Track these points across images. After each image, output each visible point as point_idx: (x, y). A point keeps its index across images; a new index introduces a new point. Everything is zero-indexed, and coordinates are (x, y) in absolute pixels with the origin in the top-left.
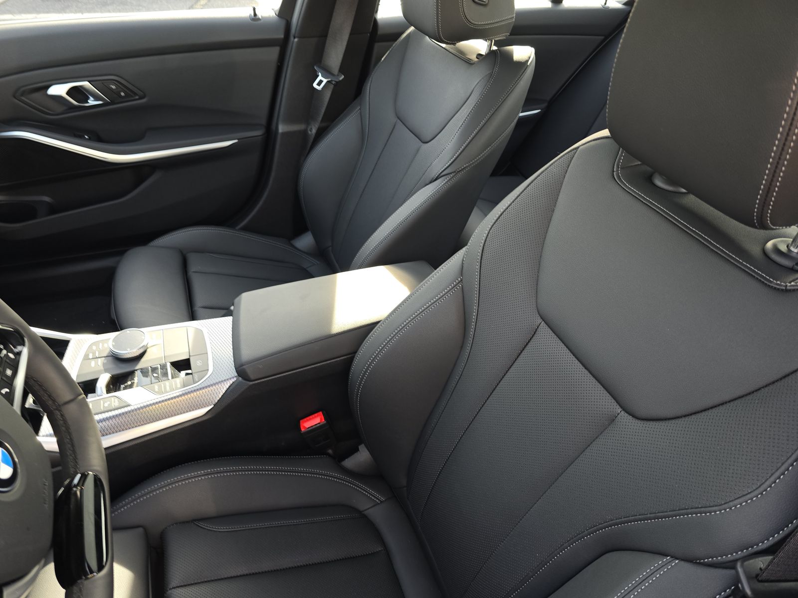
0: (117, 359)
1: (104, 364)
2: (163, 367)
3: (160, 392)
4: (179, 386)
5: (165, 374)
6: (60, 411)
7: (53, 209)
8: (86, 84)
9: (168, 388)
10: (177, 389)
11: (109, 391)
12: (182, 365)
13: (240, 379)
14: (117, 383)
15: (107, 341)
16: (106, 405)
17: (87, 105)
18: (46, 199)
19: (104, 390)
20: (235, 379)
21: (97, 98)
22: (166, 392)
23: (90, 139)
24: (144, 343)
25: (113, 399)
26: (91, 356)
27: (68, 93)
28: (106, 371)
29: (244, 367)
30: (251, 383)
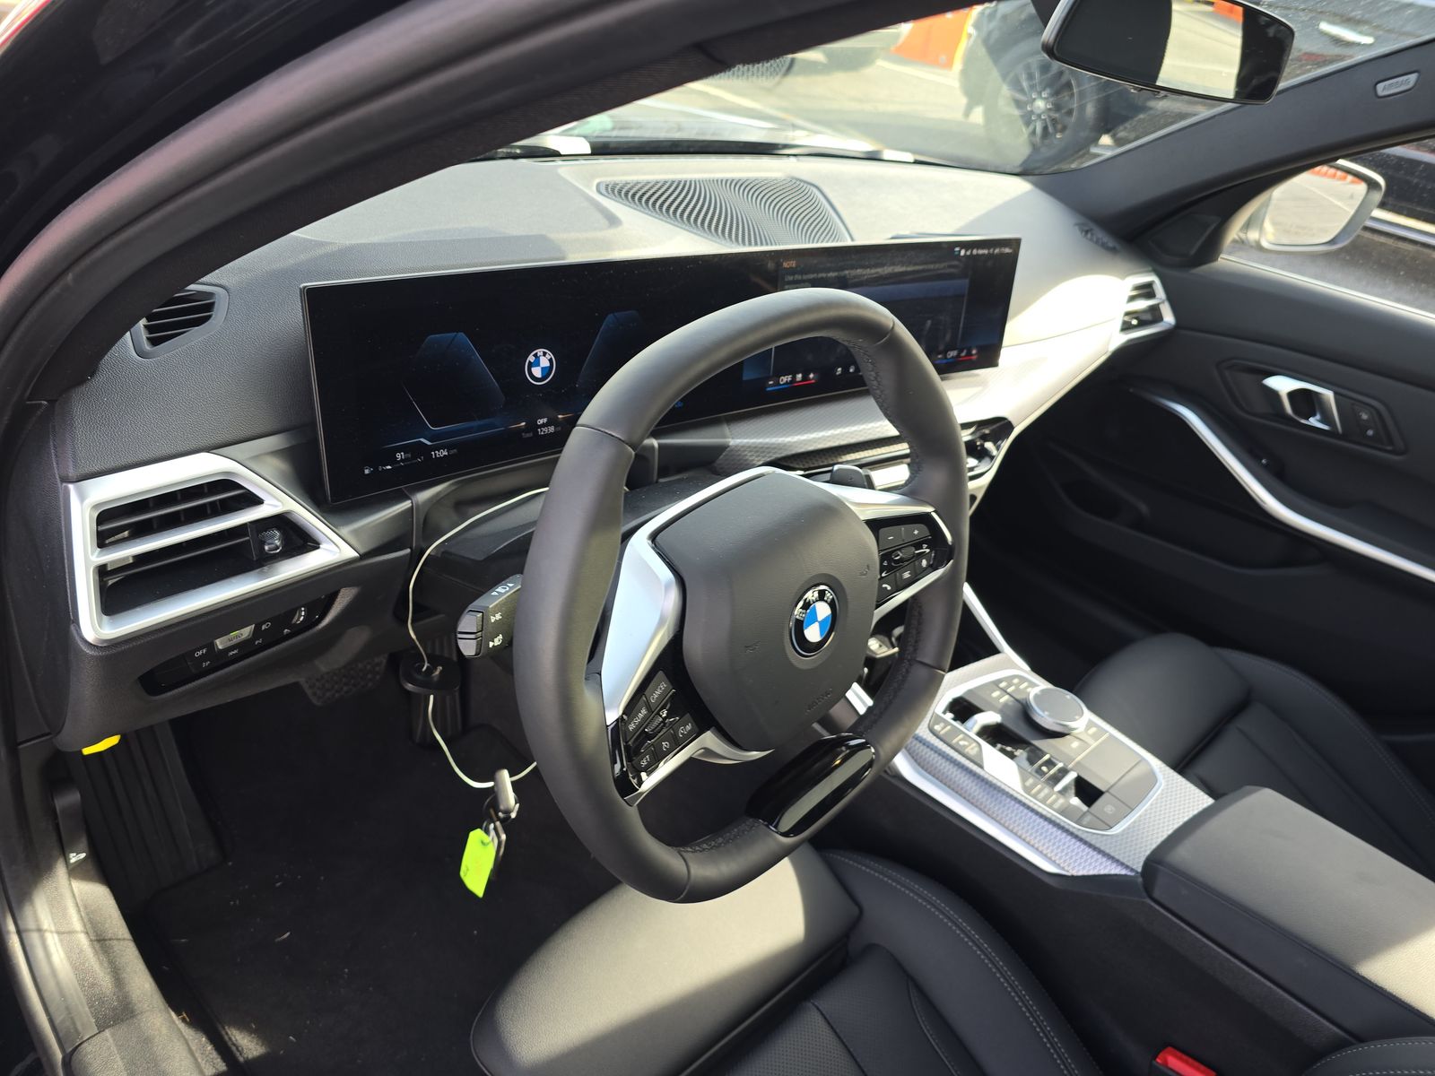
0: (1024, 712)
1: (1006, 705)
2: (1064, 772)
3: (1027, 790)
4: (1056, 806)
5: (1056, 779)
7: (1139, 524)
8: (1328, 394)
9: (1042, 795)
10: (1050, 806)
11: (980, 734)
12: (1087, 792)
13: (1140, 880)
14: (995, 735)
15: (1034, 687)
16: (962, 743)
17: (1303, 421)
18: (1144, 508)
19: (977, 728)
20: (1133, 874)
21: (1327, 418)
22: (1035, 796)
23: (1266, 467)
24: (1072, 724)
25: (974, 744)
26: (1003, 685)
27: (1292, 395)
28: (1001, 711)
29: (1160, 867)
30: (1148, 901)
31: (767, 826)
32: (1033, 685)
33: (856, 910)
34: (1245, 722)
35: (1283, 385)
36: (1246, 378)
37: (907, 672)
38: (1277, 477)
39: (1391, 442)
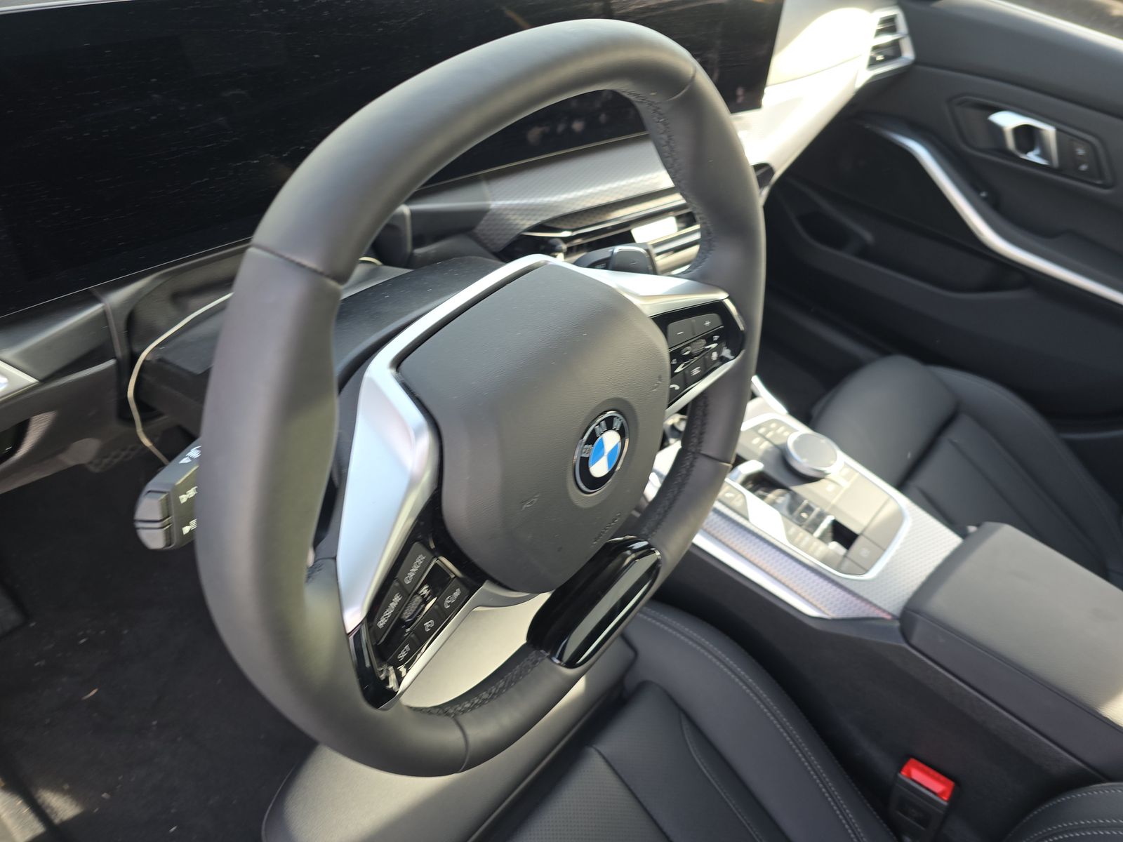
0: (782, 457)
1: (766, 452)
2: (821, 516)
3: (791, 539)
4: (818, 553)
5: (814, 525)
6: (695, 458)
7: (865, 252)
8: (1049, 131)
9: (803, 544)
10: (811, 555)
11: (744, 484)
12: (843, 535)
13: (897, 624)
14: (760, 483)
15: (793, 432)
16: (728, 495)
17: (1023, 157)
18: (868, 237)
19: (741, 478)
20: (889, 617)
21: (1044, 154)
22: (797, 545)
23: (985, 199)
24: (827, 470)
25: (740, 496)
26: (762, 431)
27: (1019, 131)
28: (762, 460)
29: (918, 616)
30: (905, 646)
31: (550, 658)
32: (793, 430)
33: (631, 654)
34: (956, 434)
35: (1008, 121)
36: (974, 114)
37: (692, 465)
38: (995, 208)
39: (1101, 176)
